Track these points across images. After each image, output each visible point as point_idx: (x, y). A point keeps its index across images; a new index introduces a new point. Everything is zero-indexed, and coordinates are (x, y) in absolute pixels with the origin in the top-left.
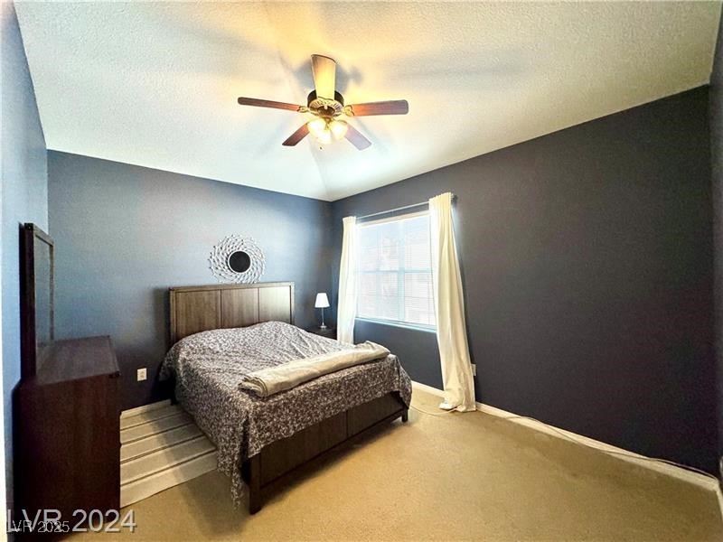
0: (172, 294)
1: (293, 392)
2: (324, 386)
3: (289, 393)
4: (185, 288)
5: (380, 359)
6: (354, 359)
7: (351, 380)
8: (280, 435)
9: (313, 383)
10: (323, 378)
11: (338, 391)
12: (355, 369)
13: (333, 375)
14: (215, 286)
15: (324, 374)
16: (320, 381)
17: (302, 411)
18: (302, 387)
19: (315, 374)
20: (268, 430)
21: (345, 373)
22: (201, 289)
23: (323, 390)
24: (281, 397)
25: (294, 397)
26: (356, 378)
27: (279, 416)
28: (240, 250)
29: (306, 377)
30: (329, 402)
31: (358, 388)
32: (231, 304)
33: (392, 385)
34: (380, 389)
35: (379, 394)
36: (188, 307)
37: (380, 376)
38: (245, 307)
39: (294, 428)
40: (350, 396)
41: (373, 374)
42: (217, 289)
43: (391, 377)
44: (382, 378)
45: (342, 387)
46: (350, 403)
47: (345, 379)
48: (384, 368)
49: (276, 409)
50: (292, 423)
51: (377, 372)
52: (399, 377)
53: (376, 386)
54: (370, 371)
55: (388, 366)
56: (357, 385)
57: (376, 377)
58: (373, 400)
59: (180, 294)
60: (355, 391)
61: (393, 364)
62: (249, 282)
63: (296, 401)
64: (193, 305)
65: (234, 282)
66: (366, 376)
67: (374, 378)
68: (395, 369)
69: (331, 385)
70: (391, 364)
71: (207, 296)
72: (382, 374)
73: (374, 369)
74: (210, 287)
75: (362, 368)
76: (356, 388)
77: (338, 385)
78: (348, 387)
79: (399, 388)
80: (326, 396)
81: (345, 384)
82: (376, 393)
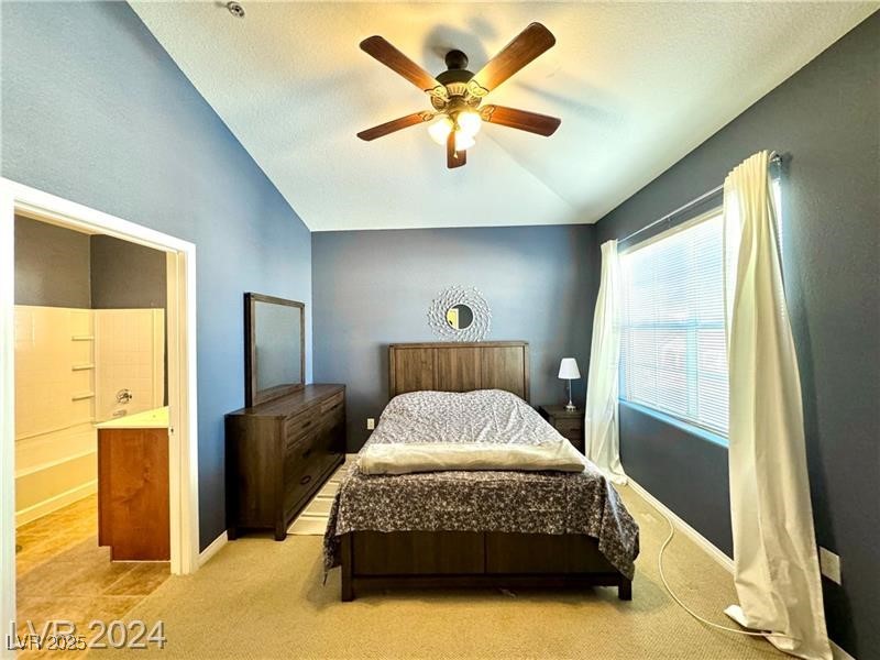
0: (392, 350)
1: (398, 479)
2: (443, 485)
3: (394, 478)
4: (404, 345)
5: (564, 473)
6: (510, 462)
7: (493, 490)
8: (376, 527)
9: (430, 476)
10: (448, 475)
11: (466, 499)
12: (504, 476)
13: (466, 474)
14: (431, 344)
15: (453, 469)
16: (439, 477)
17: (408, 508)
18: (414, 477)
19: (437, 465)
20: (362, 513)
21: (485, 477)
22: (416, 347)
23: (443, 490)
24: (382, 480)
25: (398, 486)
26: (500, 489)
27: (377, 503)
28: (461, 303)
29: (420, 466)
30: (450, 509)
31: (506, 506)
32: (449, 364)
33: (587, 523)
34: (555, 522)
35: (551, 529)
36: (406, 365)
37: (557, 500)
38: (464, 368)
39: (395, 525)
40: (487, 512)
41: (540, 493)
42: (433, 347)
43: (585, 510)
44: (560, 504)
45: (475, 496)
46: (487, 523)
47: (482, 486)
48: (566, 489)
49: (373, 492)
50: (392, 517)
51: (549, 492)
52: (602, 514)
53: (545, 514)
54: (534, 485)
55: (578, 489)
56: (504, 501)
57: (548, 499)
58: (537, 534)
59: (399, 351)
60: (500, 509)
61: (590, 488)
62: (471, 340)
63: (401, 491)
64: (411, 362)
65: (454, 340)
66: (523, 492)
67: (543, 500)
68: (597, 497)
69: (454, 487)
70: (587, 487)
71: (423, 354)
72: (559, 498)
73: (543, 485)
74: (427, 344)
75: (519, 478)
76: (502, 505)
77: (466, 490)
78: (486, 498)
79: (599, 533)
80: (446, 499)
81: (479, 493)
82: (545, 526)
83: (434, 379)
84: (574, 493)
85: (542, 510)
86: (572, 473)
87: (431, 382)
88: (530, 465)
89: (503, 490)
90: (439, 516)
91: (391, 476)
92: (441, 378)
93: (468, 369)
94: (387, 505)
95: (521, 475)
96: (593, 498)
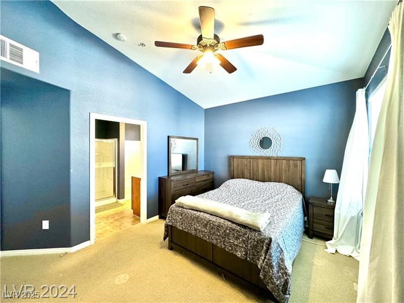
0: (232, 158)
2: (199, 217)
4: (237, 156)
5: (251, 229)
8: (177, 226)
9: (195, 212)
11: (205, 226)
12: (222, 221)
13: (208, 216)
14: (249, 156)
16: (198, 214)
17: (187, 222)
18: (190, 211)
21: (214, 219)
22: (242, 157)
23: (198, 219)
24: (181, 209)
27: (178, 217)
28: (266, 136)
30: (200, 228)
31: (220, 235)
32: (258, 167)
33: (258, 260)
34: (241, 252)
35: (239, 254)
36: (238, 166)
37: (243, 241)
38: (266, 170)
39: (183, 228)
40: (213, 235)
41: (236, 234)
42: (250, 158)
43: (258, 252)
44: (245, 244)
45: (208, 226)
46: (213, 240)
47: (211, 222)
48: (248, 237)
49: (177, 213)
50: (182, 224)
51: (241, 235)
52: (265, 258)
53: (237, 246)
54: (234, 230)
55: (254, 239)
56: (219, 232)
57: (239, 239)
58: (232, 253)
59: (235, 159)
60: (217, 235)
61: (262, 241)
62: (271, 155)
63: (185, 215)
64: (240, 165)
65: (262, 155)
66: (228, 231)
67: (237, 238)
68: (265, 247)
69: (202, 219)
70: (260, 240)
71: (245, 161)
72: (245, 240)
73: (238, 231)
74: (247, 156)
75: (228, 224)
76: (219, 234)
77: (206, 222)
78: (212, 228)
79: (261, 267)
80: (199, 223)
81: (210, 225)
82: (237, 251)
83: (250, 174)
84: (252, 240)
85: (236, 243)
86: (255, 230)
87: (249, 175)
88: (234, 219)
89: (219, 227)
90: (196, 230)
91: (184, 208)
92: (254, 174)
93: (268, 171)
94: (181, 219)
95: (229, 223)
96: (263, 247)
